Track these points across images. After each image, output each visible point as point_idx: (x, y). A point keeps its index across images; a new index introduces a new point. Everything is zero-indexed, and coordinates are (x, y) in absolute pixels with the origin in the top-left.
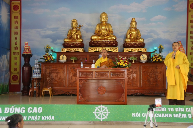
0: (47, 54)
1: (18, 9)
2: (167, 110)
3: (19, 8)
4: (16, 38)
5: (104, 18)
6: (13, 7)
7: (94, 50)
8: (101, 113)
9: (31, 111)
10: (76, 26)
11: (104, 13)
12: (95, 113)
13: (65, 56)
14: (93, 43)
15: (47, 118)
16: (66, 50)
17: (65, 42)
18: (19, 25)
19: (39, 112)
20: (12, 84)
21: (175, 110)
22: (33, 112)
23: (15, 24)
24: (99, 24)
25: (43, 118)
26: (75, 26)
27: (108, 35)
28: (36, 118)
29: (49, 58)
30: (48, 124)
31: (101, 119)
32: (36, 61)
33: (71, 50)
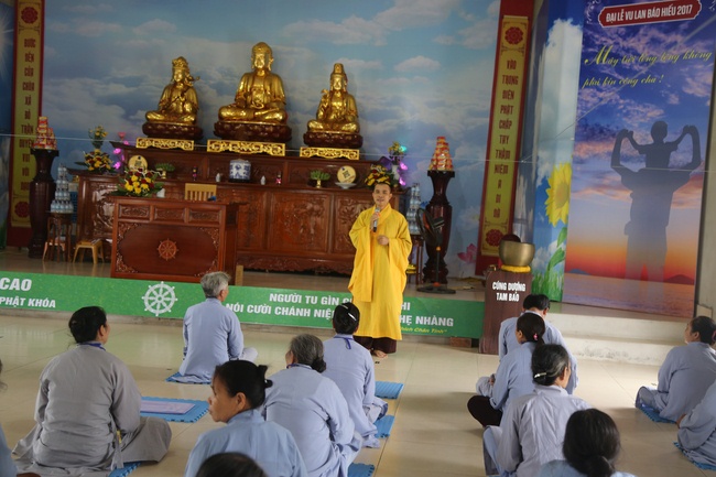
0: (97, 151)
1: (36, 18)
2: (304, 300)
3: (39, 16)
4: (28, 101)
5: (259, 60)
6: (23, 12)
7: (222, 146)
8: (160, 299)
9: (7, 286)
10: (184, 76)
11: (261, 45)
12: (146, 298)
13: (143, 159)
14: (222, 128)
15: (39, 303)
16: (148, 143)
17: (148, 119)
18: (35, 65)
19: (23, 288)
20: (14, 224)
21: (319, 300)
22: (11, 288)
23: (27, 60)
24: (246, 74)
25: (31, 302)
26: (180, 76)
27: (265, 108)
28: (15, 302)
29: (98, 164)
30: (44, 317)
31: (157, 312)
32: (60, 169)
33: (162, 143)
